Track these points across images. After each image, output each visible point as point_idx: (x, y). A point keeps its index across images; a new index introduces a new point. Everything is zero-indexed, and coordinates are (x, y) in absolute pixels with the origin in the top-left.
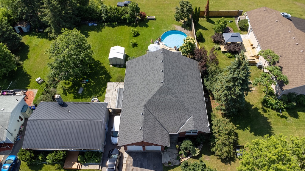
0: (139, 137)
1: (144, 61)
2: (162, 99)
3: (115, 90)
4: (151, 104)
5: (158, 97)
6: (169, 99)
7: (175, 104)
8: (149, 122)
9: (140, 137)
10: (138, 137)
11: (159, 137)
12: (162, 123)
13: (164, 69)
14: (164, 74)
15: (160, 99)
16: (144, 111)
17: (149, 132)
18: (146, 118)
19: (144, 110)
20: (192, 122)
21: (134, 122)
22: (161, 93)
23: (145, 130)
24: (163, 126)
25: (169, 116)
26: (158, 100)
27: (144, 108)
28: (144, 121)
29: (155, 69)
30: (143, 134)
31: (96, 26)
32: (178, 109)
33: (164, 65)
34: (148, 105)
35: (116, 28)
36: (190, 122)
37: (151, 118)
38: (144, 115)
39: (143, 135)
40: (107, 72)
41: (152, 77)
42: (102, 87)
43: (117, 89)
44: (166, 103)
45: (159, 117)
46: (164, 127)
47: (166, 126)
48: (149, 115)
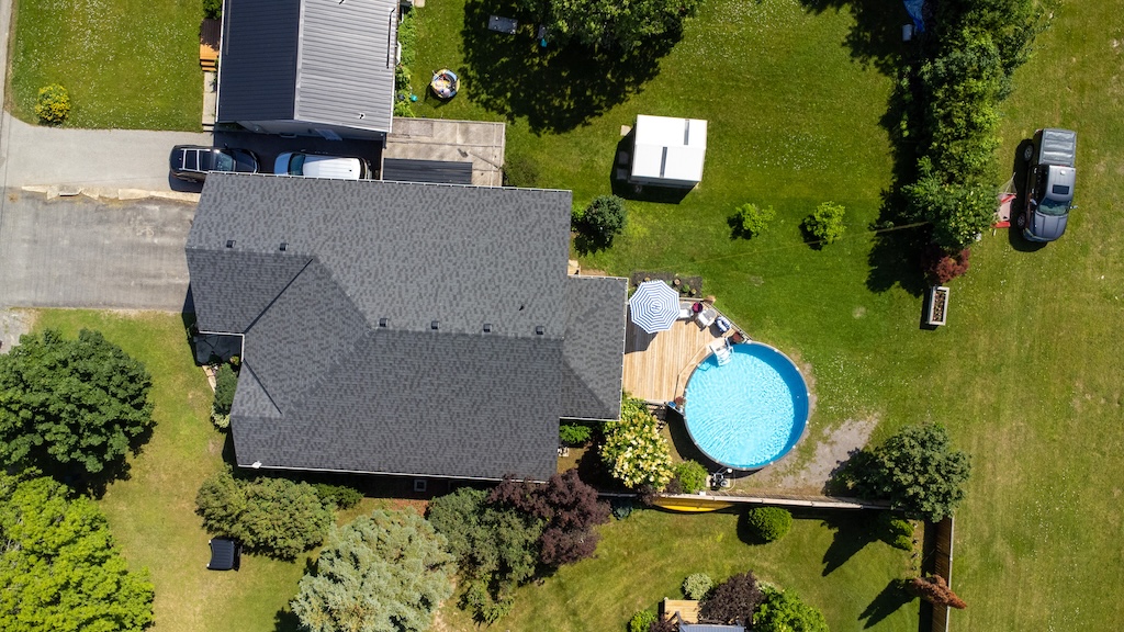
0: (203, 239)
1: (535, 258)
2: (329, 317)
3: (465, 155)
4: (318, 278)
5: (337, 303)
6: (327, 342)
7: (314, 362)
8: (260, 272)
9: (201, 241)
10: (204, 234)
11: (218, 302)
12: (267, 313)
13: (447, 334)
14: (420, 333)
15: (329, 310)
16: (293, 254)
17: (222, 270)
18: (269, 263)
19: (296, 256)
20: (258, 411)
21: (266, 223)
22: (347, 315)
23: (223, 258)
24: (260, 316)
25: (285, 339)
26: (327, 305)
27: (305, 257)
28: (255, 254)
29: (465, 300)
30: (207, 248)
31: (901, 32)
32: (301, 369)
33: (465, 335)
34: (316, 268)
35: (883, 135)
36: (262, 406)
37: (276, 279)
38: (278, 256)
39: (204, 251)
40: (593, 115)
41: (430, 286)
42: (512, 102)
43: (468, 160)
44: (319, 331)
45: (282, 304)
46: (258, 318)
47: (259, 325)
48: (283, 270)
